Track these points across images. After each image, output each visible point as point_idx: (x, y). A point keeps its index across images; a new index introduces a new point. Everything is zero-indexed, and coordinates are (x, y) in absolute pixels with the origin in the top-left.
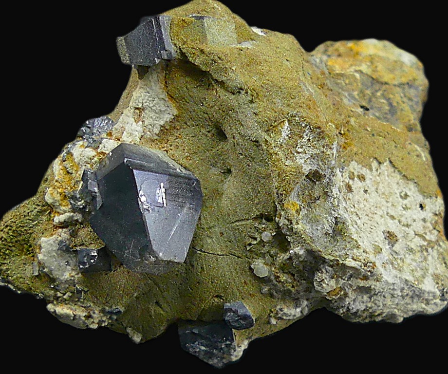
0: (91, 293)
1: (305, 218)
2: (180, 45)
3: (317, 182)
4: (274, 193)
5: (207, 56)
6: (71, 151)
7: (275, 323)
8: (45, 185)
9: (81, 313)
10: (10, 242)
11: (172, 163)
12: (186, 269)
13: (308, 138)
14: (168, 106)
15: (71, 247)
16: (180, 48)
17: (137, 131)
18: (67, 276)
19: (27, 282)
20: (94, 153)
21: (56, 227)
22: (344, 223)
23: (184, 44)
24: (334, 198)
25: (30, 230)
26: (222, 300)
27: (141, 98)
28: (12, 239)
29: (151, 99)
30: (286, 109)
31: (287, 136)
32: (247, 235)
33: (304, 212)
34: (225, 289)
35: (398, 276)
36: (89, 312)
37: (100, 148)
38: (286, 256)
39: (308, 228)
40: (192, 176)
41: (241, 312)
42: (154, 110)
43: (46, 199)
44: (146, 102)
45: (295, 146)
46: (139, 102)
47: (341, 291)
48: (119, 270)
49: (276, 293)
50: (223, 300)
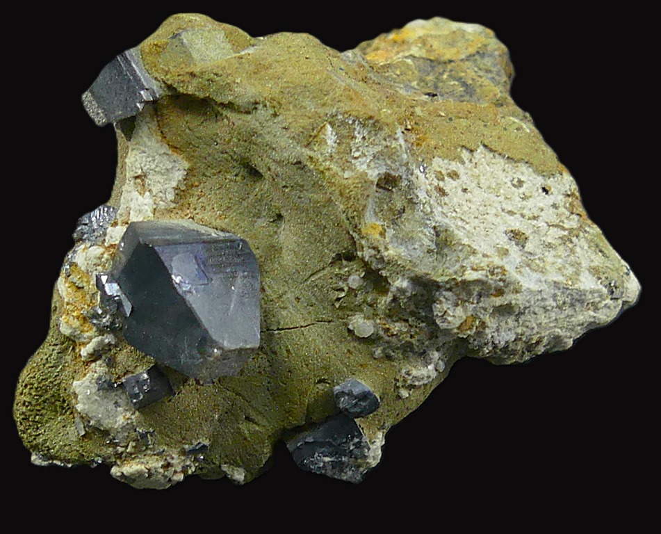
0: (160, 432)
1: (395, 239)
2: (163, 77)
3: (394, 190)
4: (343, 221)
5: (200, 77)
6: (74, 261)
7: (408, 395)
8: (56, 316)
9: (156, 464)
10: (37, 405)
11: (203, 229)
12: (268, 361)
13: (362, 136)
14: (175, 161)
15: (113, 381)
16: (164, 82)
17: (146, 205)
18: (121, 420)
19: (75, 448)
20: (101, 250)
21: (87, 363)
22: (446, 230)
23: (167, 75)
24: (424, 204)
25: (56, 380)
26: (328, 385)
27: (137, 163)
28: (38, 400)
29: (151, 159)
30: (321, 111)
31: (335, 142)
32: (330, 290)
33: (390, 233)
34: (326, 368)
35: (543, 279)
36: (166, 459)
37: (107, 241)
38: (389, 298)
39: (402, 250)
40: (234, 237)
41: (356, 391)
42: (159, 172)
43: (62, 332)
44: (145, 165)
45: (349, 151)
46: (136, 168)
47: (475, 321)
48: (184, 391)
49: (393, 352)
50: (329, 383)
